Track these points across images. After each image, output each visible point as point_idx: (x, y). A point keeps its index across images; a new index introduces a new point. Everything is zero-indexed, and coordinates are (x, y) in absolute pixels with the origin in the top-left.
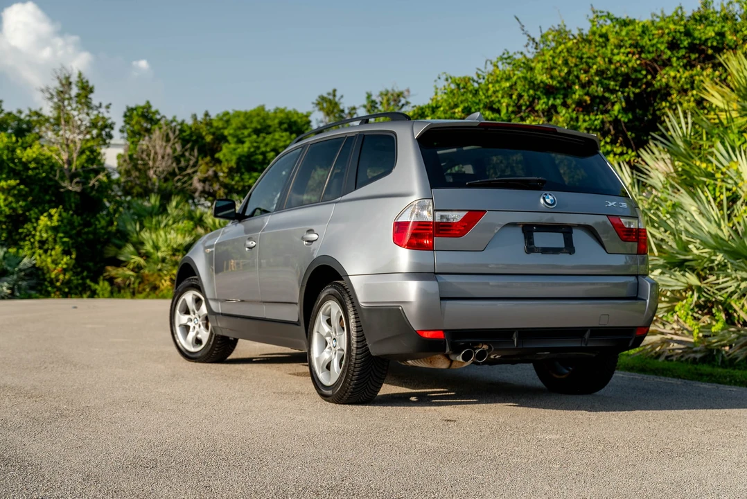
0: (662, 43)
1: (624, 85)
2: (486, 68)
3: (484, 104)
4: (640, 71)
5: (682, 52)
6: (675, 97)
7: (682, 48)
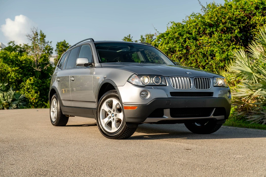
0: (253, 7)
1: (239, 23)
2: (186, 19)
3: (186, 32)
4: (245, 18)
5: (260, 10)
6: (258, 27)
7: (260, 9)
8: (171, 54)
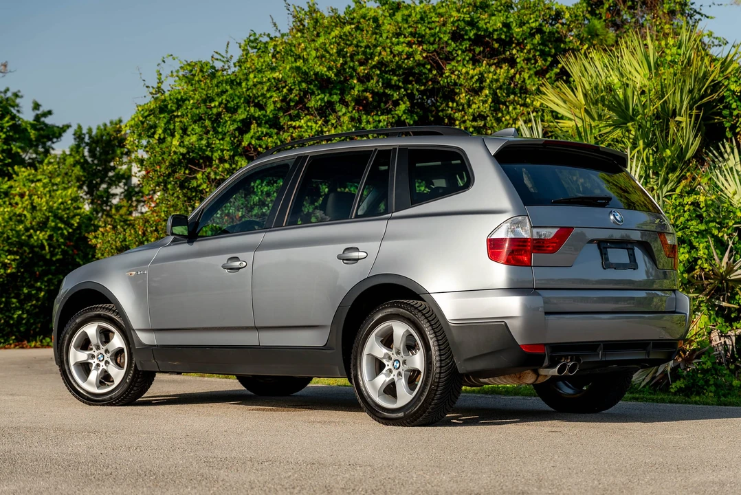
0: (445, 33)
1: (406, 81)
2: (227, 52)
3: (245, 98)
4: (424, 65)
5: (466, 44)
6: (463, 97)
7: (464, 40)
8: (191, 169)
